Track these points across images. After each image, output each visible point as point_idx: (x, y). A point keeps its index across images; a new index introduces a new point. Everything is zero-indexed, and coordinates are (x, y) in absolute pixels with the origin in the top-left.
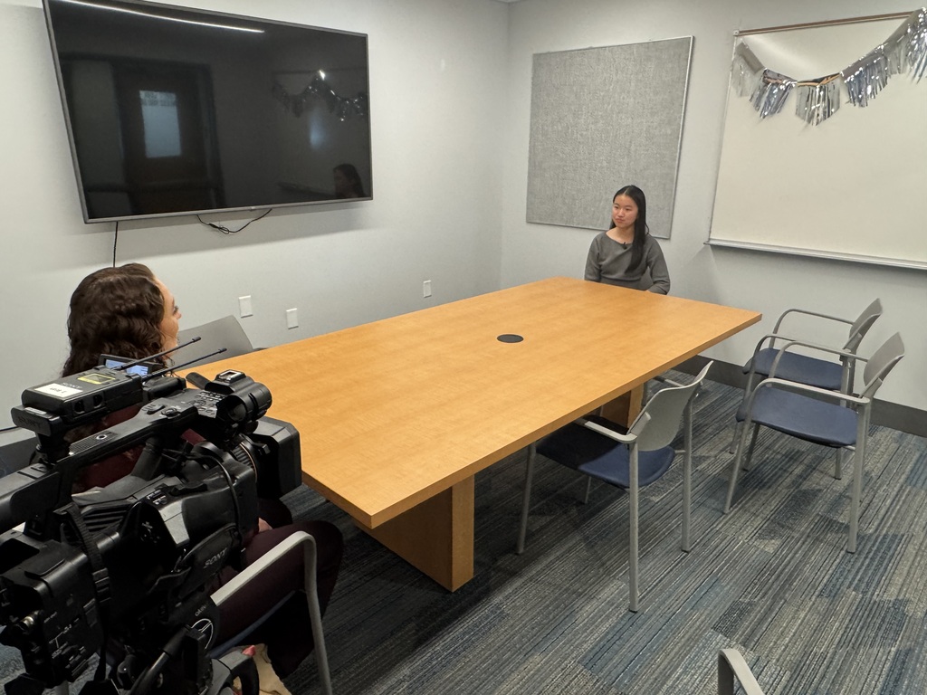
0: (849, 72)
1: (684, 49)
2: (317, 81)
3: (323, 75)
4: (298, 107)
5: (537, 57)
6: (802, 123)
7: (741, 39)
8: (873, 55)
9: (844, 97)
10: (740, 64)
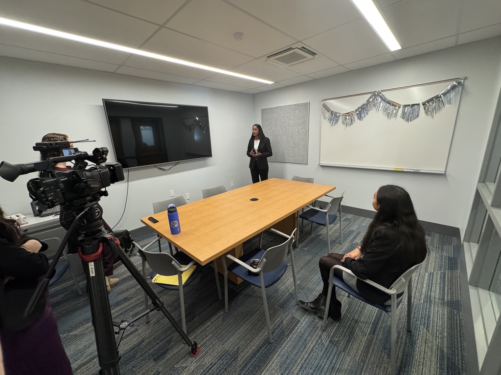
0: (356, 111)
1: (307, 106)
2: (196, 121)
3: (197, 119)
4: (190, 129)
5: (263, 110)
6: (344, 126)
7: (323, 102)
8: (364, 105)
9: (356, 118)
10: (324, 109)
